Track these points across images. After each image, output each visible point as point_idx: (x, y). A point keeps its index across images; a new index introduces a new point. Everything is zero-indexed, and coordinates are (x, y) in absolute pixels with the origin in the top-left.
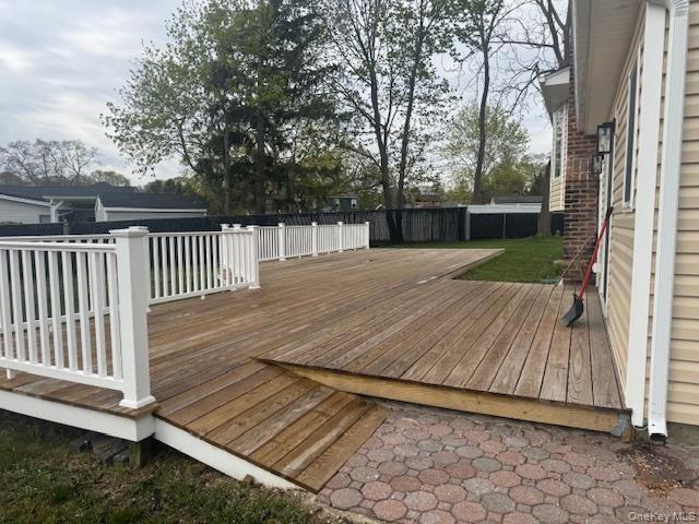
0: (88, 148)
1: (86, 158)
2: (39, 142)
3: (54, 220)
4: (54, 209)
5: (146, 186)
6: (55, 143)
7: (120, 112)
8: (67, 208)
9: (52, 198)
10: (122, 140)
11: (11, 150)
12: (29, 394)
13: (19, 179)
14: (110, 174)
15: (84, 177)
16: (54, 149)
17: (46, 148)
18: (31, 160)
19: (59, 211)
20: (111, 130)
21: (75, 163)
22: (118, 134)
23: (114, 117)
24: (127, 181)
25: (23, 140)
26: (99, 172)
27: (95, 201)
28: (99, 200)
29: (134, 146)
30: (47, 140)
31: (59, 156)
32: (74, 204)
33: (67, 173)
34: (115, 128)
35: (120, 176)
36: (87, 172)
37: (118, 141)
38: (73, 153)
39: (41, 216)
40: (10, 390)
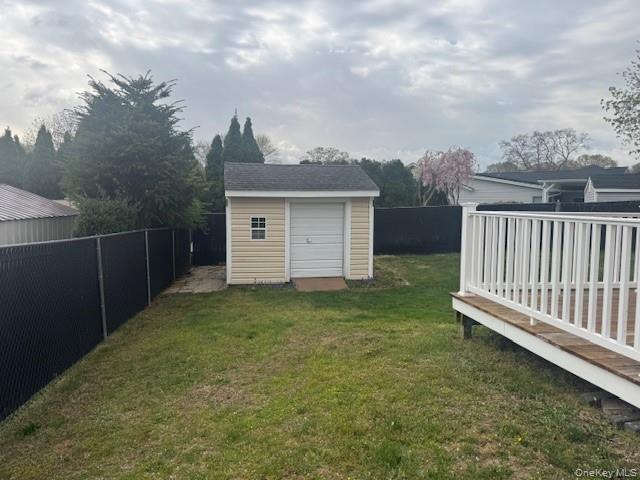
0: (578, 135)
1: (574, 144)
2: (536, 134)
3: (545, 200)
4: (546, 191)
5: (634, 167)
6: (549, 133)
7: (621, 95)
8: (557, 190)
9: (544, 182)
10: (621, 122)
11: (512, 144)
12: (550, 342)
13: (516, 167)
14: (596, 157)
15: (571, 162)
16: (547, 140)
17: (540, 138)
18: (527, 150)
19: (550, 193)
20: (611, 114)
21: (565, 151)
22: (618, 117)
23: (615, 100)
24: (613, 163)
25: (523, 134)
26: (586, 157)
27: (585, 183)
28: (590, 181)
29: (633, 126)
30: (542, 132)
31: (551, 144)
32: (563, 186)
33: (557, 159)
34: (614, 111)
35: (607, 158)
36: (574, 157)
37: (617, 124)
38: (563, 140)
39: (534, 198)
40: (534, 334)
